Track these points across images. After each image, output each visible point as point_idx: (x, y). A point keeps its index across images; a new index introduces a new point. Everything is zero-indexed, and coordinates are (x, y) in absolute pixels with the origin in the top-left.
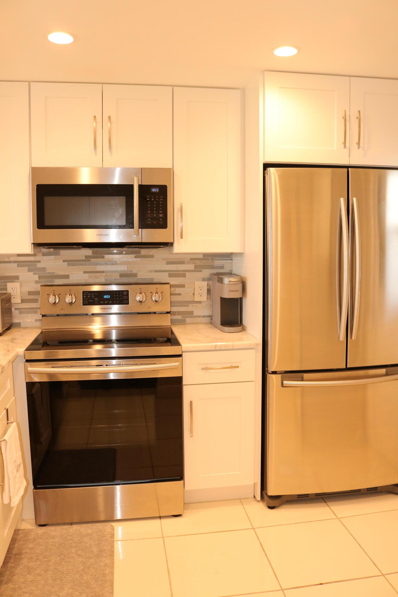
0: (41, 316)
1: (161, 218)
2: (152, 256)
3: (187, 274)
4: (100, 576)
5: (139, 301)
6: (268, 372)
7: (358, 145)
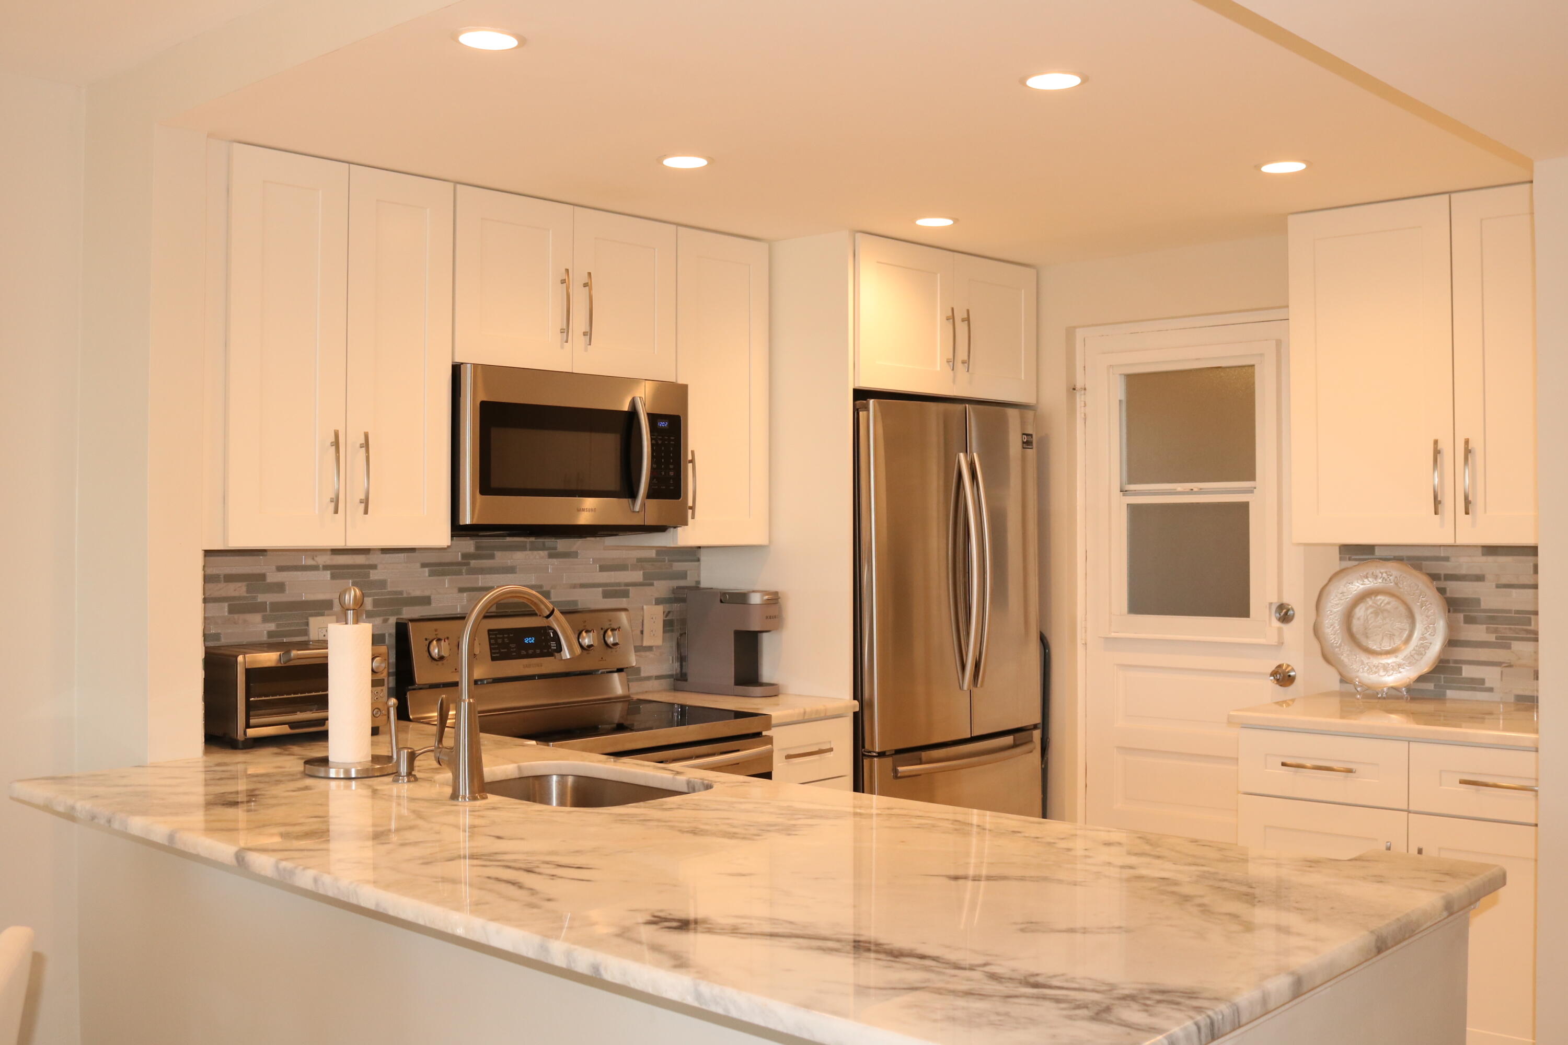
1: (671, 478)
2: (575, 555)
3: (632, 590)
6: (870, 754)
7: (966, 365)
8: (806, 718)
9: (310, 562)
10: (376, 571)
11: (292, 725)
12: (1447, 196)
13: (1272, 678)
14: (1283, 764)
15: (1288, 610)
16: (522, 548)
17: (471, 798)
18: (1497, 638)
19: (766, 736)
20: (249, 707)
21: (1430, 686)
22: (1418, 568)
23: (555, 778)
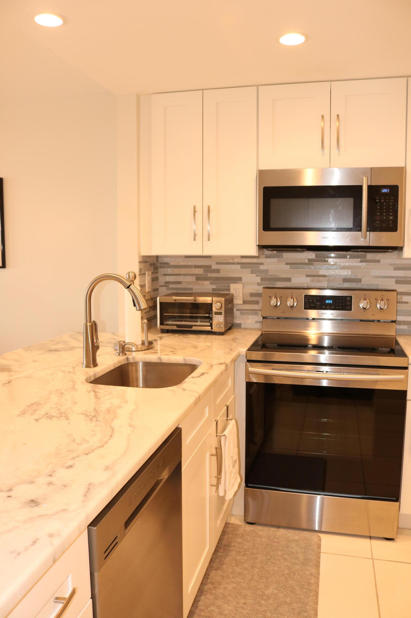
0: (262, 317)
1: (391, 220)
2: (378, 261)
4: (305, 584)
5: (363, 308)
9: (231, 261)
11: (178, 326)
20: (162, 317)
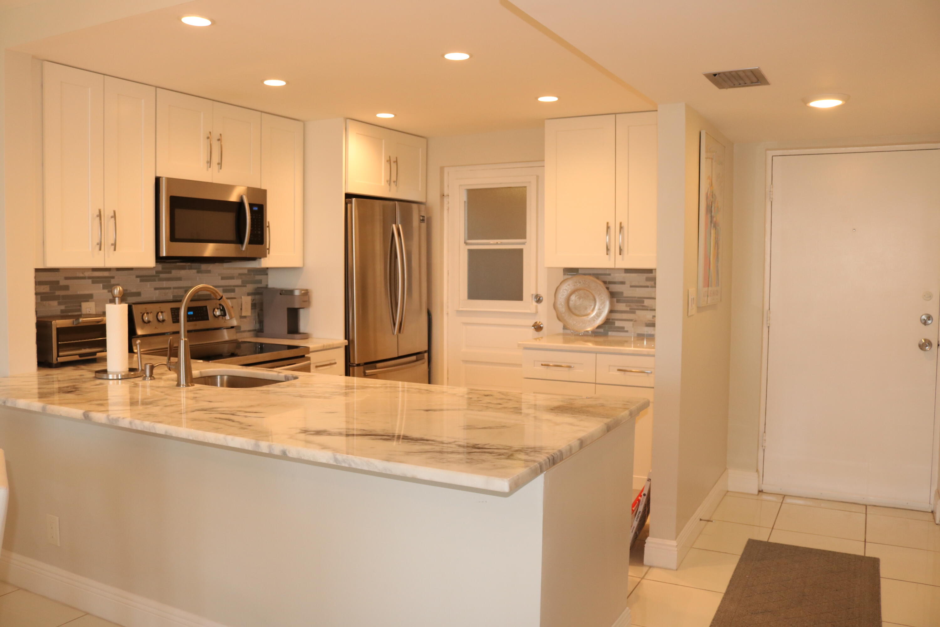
1: (260, 235)
2: (210, 272)
3: (236, 289)
5: (217, 316)
6: (353, 365)
7: (395, 183)
8: (324, 348)
9: (81, 275)
10: (114, 280)
11: (81, 355)
12: (614, 115)
13: (533, 328)
14: (542, 365)
15: (540, 297)
16: (183, 268)
17: (186, 386)
18: (630, 309)
19: (307, 357)
20: (59, 346)
21: (601, 330)
22: (598, 278)
23: (219, 377)
